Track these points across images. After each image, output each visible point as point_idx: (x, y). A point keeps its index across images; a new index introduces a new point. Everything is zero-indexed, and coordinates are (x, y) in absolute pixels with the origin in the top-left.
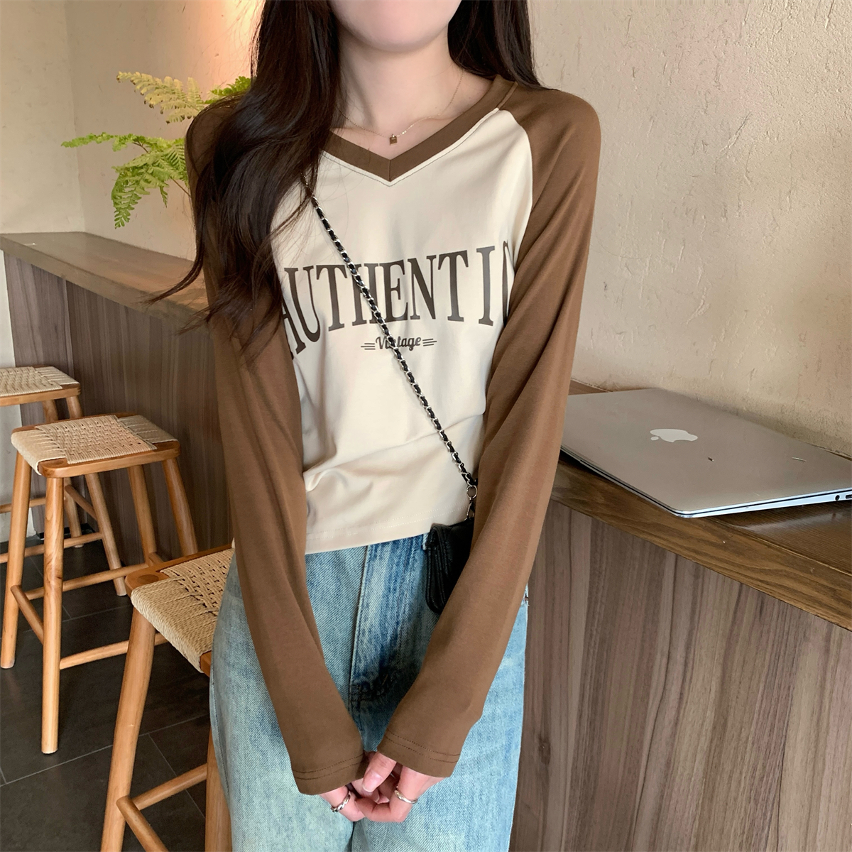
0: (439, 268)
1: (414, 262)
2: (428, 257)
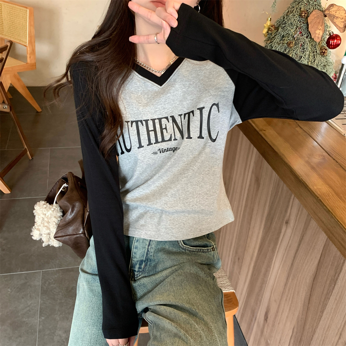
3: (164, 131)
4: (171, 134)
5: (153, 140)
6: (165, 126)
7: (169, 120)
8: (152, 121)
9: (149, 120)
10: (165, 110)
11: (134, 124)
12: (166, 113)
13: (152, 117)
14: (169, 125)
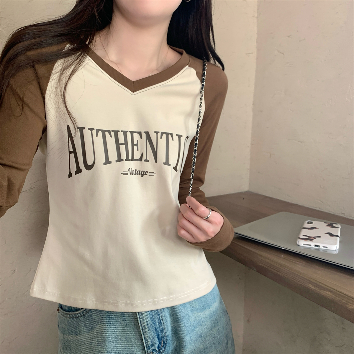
0: (161, 138)
1: (147, 133)
2: (155, 132)
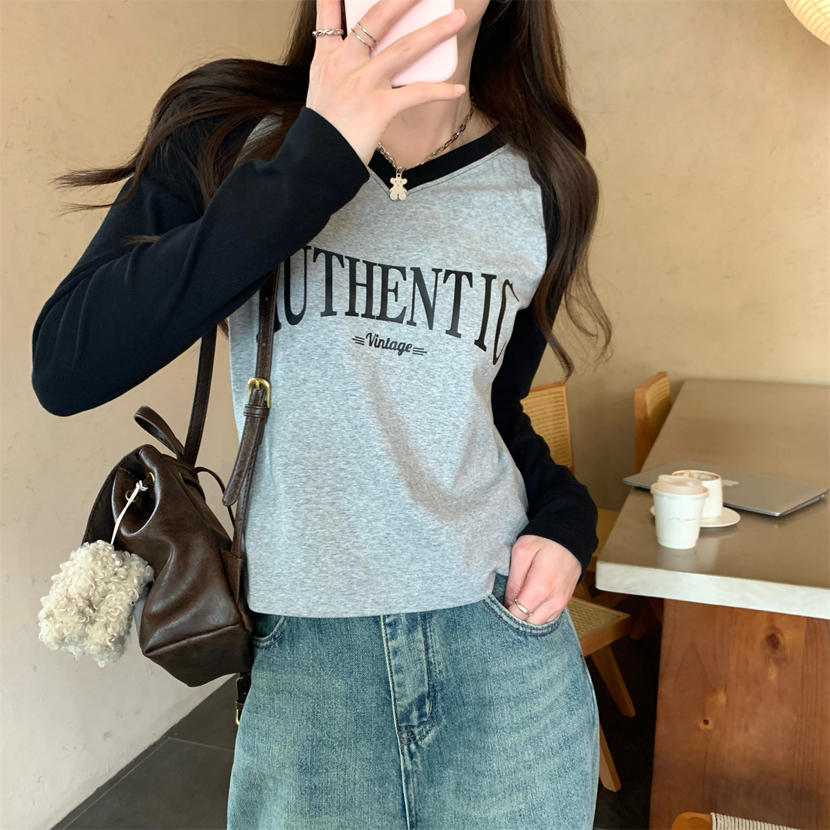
3: (391, 295)
4: (405, 308)
5: (361, 307)
6: (395, 285)
7: (407, 276)
8: (365, 264)
9: (359, 260)
10: (401, 251)
11: (322, 257)
12: (402, 258)
13: (366, 257)
14: (403, 286)
